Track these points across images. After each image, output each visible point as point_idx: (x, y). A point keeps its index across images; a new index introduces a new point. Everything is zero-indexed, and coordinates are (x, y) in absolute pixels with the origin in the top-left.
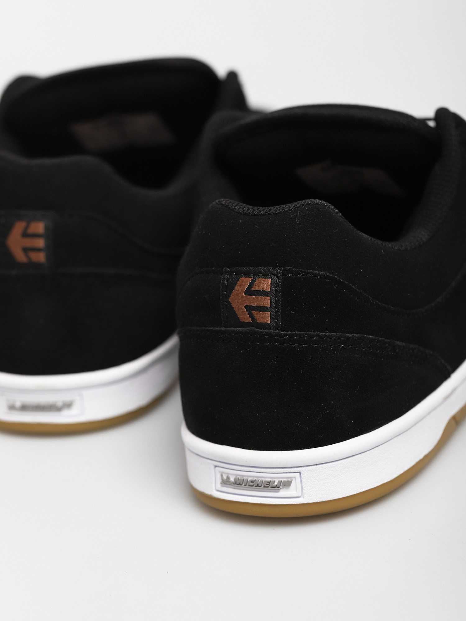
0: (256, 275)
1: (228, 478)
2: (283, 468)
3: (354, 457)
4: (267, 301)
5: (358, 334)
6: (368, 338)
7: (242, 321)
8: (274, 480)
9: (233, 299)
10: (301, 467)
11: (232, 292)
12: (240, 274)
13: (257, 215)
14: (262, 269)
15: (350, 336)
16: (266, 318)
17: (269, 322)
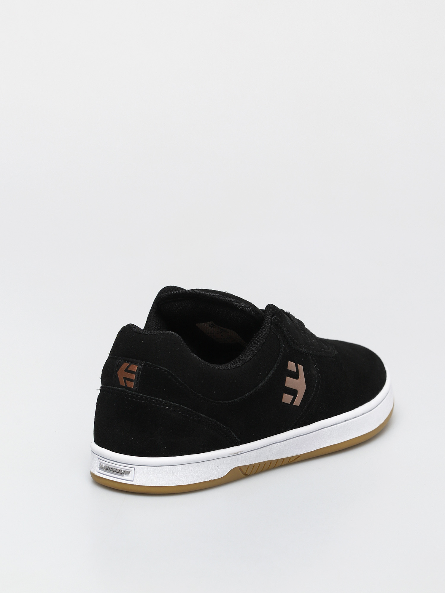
0: (132, 363)
1: (102, 465)
2: (127, 464)
3: (164, 467)
4: (133, 377)
5: (178, 404)
6: (183, 407)
7: (121, 384)
8: (122, 469)
9: (119, 373)
10: (136, 465)
11: (119, 369)
12: (125, 361)
13: (141, 334)
14: (135, 360)
15: (172, 403)
16: (132, 385)
17: (133, 387)
